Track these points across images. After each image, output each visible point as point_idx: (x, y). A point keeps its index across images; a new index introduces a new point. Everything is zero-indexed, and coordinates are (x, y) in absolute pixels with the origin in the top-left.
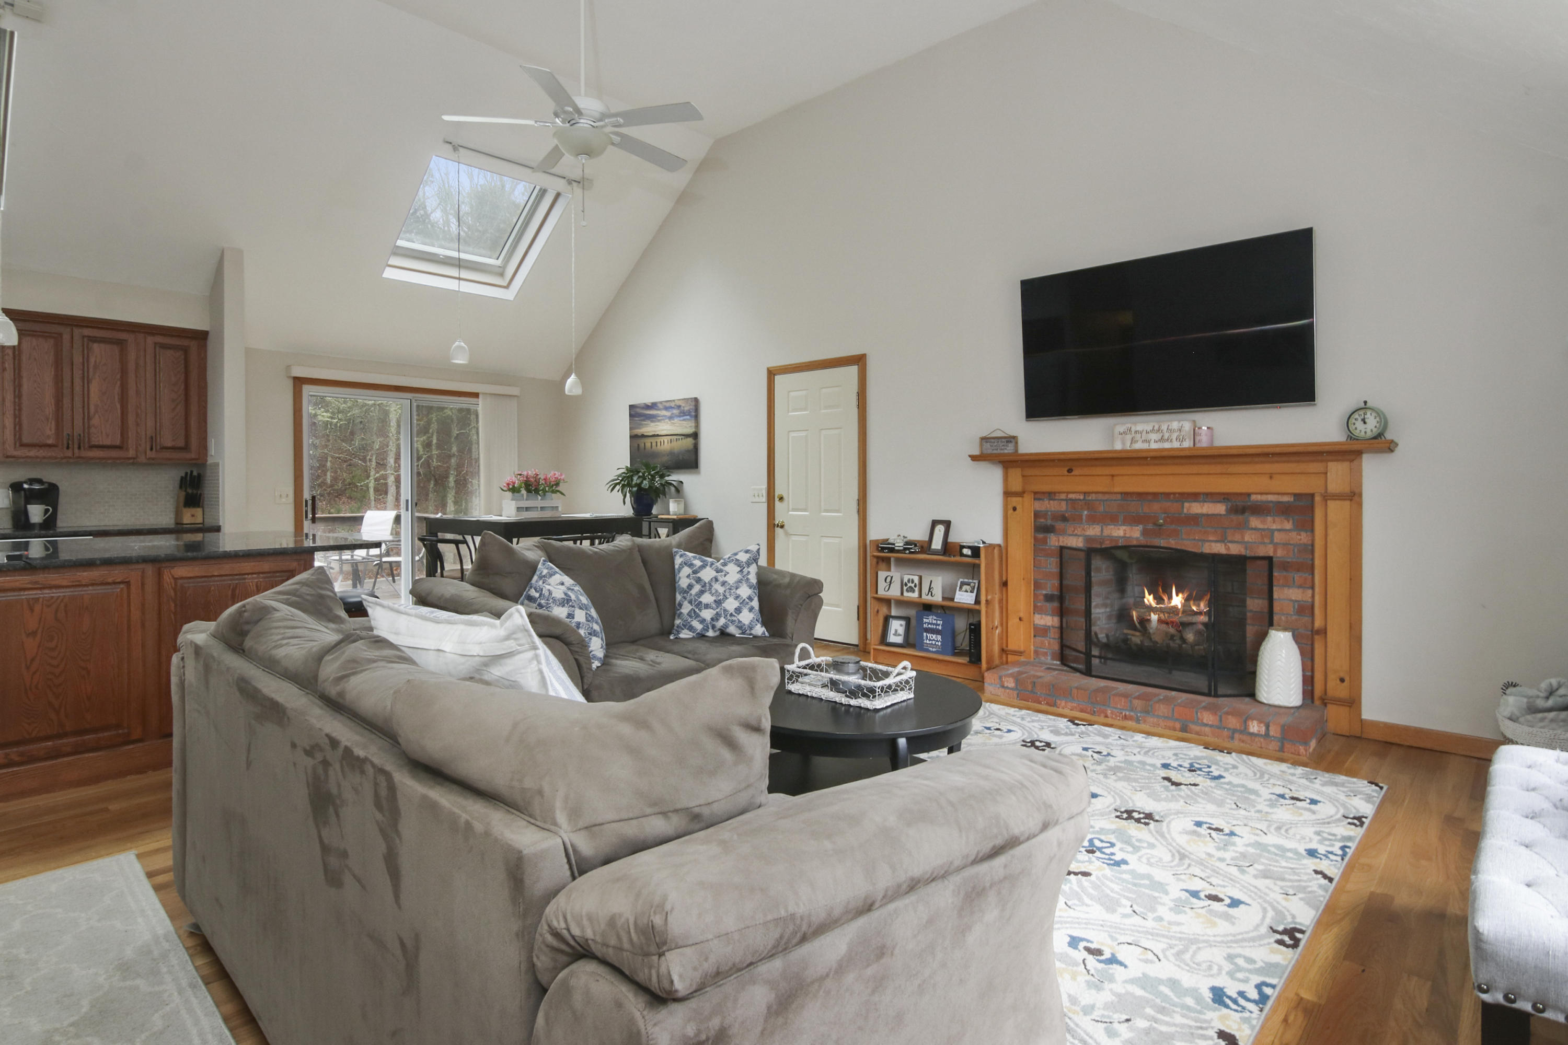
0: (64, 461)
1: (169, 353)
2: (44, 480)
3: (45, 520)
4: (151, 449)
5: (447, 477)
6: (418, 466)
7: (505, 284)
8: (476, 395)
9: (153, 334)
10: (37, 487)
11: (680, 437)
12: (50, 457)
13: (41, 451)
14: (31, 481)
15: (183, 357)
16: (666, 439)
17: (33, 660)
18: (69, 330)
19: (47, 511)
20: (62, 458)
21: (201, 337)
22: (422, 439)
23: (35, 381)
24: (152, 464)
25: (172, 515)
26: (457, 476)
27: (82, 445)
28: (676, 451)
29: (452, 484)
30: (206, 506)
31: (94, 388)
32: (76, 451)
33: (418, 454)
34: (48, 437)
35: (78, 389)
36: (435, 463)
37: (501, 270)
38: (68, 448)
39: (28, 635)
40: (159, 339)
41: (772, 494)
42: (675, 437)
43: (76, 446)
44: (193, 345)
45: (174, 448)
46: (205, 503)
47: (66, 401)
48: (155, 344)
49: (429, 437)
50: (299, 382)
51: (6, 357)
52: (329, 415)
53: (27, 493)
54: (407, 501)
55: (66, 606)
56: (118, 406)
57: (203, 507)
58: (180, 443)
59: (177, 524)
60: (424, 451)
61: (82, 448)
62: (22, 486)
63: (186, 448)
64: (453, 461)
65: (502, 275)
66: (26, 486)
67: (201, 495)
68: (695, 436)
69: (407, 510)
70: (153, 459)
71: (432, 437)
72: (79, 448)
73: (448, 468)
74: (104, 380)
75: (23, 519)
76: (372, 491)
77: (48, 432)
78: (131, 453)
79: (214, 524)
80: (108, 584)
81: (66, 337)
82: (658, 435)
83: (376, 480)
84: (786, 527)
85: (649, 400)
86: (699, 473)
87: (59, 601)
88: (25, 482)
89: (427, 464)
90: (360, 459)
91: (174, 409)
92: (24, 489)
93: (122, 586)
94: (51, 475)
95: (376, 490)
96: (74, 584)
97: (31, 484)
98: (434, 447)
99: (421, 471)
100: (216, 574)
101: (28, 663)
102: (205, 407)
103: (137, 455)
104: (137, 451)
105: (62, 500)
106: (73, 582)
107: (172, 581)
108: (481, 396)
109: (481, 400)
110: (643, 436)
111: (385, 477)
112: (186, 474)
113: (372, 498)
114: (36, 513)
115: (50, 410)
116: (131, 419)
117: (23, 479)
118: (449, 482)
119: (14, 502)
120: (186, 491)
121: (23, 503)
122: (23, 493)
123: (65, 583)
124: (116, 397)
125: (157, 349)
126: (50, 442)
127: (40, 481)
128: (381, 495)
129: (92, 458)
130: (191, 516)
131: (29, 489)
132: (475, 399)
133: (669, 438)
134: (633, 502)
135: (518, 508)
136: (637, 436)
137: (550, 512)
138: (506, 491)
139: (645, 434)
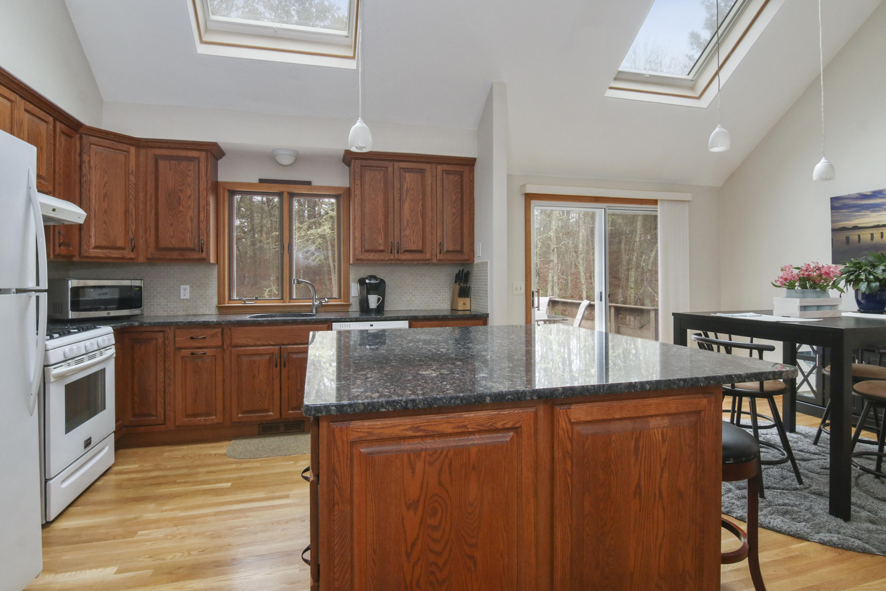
0: (389, 262)
1: (451, 177)
2: (378, 277)
3: (378, 306)
4: (440, 253)
7: (698, 96)
8: (655, 202)
9: (441, 164)
10: (373, 282)
12: (382, 260)
13: (376, 255)
14: (371, 277)
15: (459, 180)
17: (414, 544)
18: (392, 163)
19: (379, 299)
20: (388, 260)
21: (470, 163)
23: (373, 204)
24: (441, 263)
25: (449, 304)
27: (399, 250)
30: (472, 296)
31: (407, 206)
32: (396, 254)
34: (380, 244)
35: (397, 207)
37: (692, 83)
38: (391, 252)
39: (408, 508)
40: (446, 167)
43: (396, 251)
44: (466, 169)
45: (453, 251)
46: (472, 294)
47: (391, 216)
48: (443, 171)
50: (529, 197)
51: (357, 187)
53: (368, 286)
54: (601, 293)
55: (450, 465)
56: (421, 220)
57: (470, 298)
58: (458, 248)
59: (452, 310)
61: (399, 253)
62: (365, 281)
63: (461, 252)
65: (692, 88)
66: (367, 281)
67: (469, 287)
69: (601, 300)
70: (441, 260)
72: (398, 252)
74: (412, 201)
75: (365, 305)
77: (381, 241)
78: (428, 256)
79: (485, 312)
80: (497, 430)
81: (390, 169)
82: (884, 226)
85: (867, 189)
87: (443, 456)
88: (367, 278)
91: (454, 221)
92: (366, 283)
93: (511, 434)
94: (381, 273)
96: (459, 430)
97: (370, 280)
100: (617, 416)
101: (409, 550)
102: (473, 219)
103: (431, 258)
104: (431, 255)
105: (388, 291)
106: (459, 427)
107: (569, 427)
108: (659, 203)
109: (659, 207)
112: (460, 271)
114: (373, 301)
115: (381, 224)
116: (428, 229)
117: (365, 277)
119: (361, 293)
120: (459, 285)
121: (365, 293)
122: (365, 285)
123: (449, 429)
124: (419, 213)
125: (444, 174)
126: (381, 248)
127: (374, 277)
129: (405, 260)
130: (463, 304)
131: (369, 283)
132: (653, 206)
134: (860, 298)
135: (801, 306)
136: (844, 229)
137: (830, 311)
138: (780, 287)
139: (860, 226)
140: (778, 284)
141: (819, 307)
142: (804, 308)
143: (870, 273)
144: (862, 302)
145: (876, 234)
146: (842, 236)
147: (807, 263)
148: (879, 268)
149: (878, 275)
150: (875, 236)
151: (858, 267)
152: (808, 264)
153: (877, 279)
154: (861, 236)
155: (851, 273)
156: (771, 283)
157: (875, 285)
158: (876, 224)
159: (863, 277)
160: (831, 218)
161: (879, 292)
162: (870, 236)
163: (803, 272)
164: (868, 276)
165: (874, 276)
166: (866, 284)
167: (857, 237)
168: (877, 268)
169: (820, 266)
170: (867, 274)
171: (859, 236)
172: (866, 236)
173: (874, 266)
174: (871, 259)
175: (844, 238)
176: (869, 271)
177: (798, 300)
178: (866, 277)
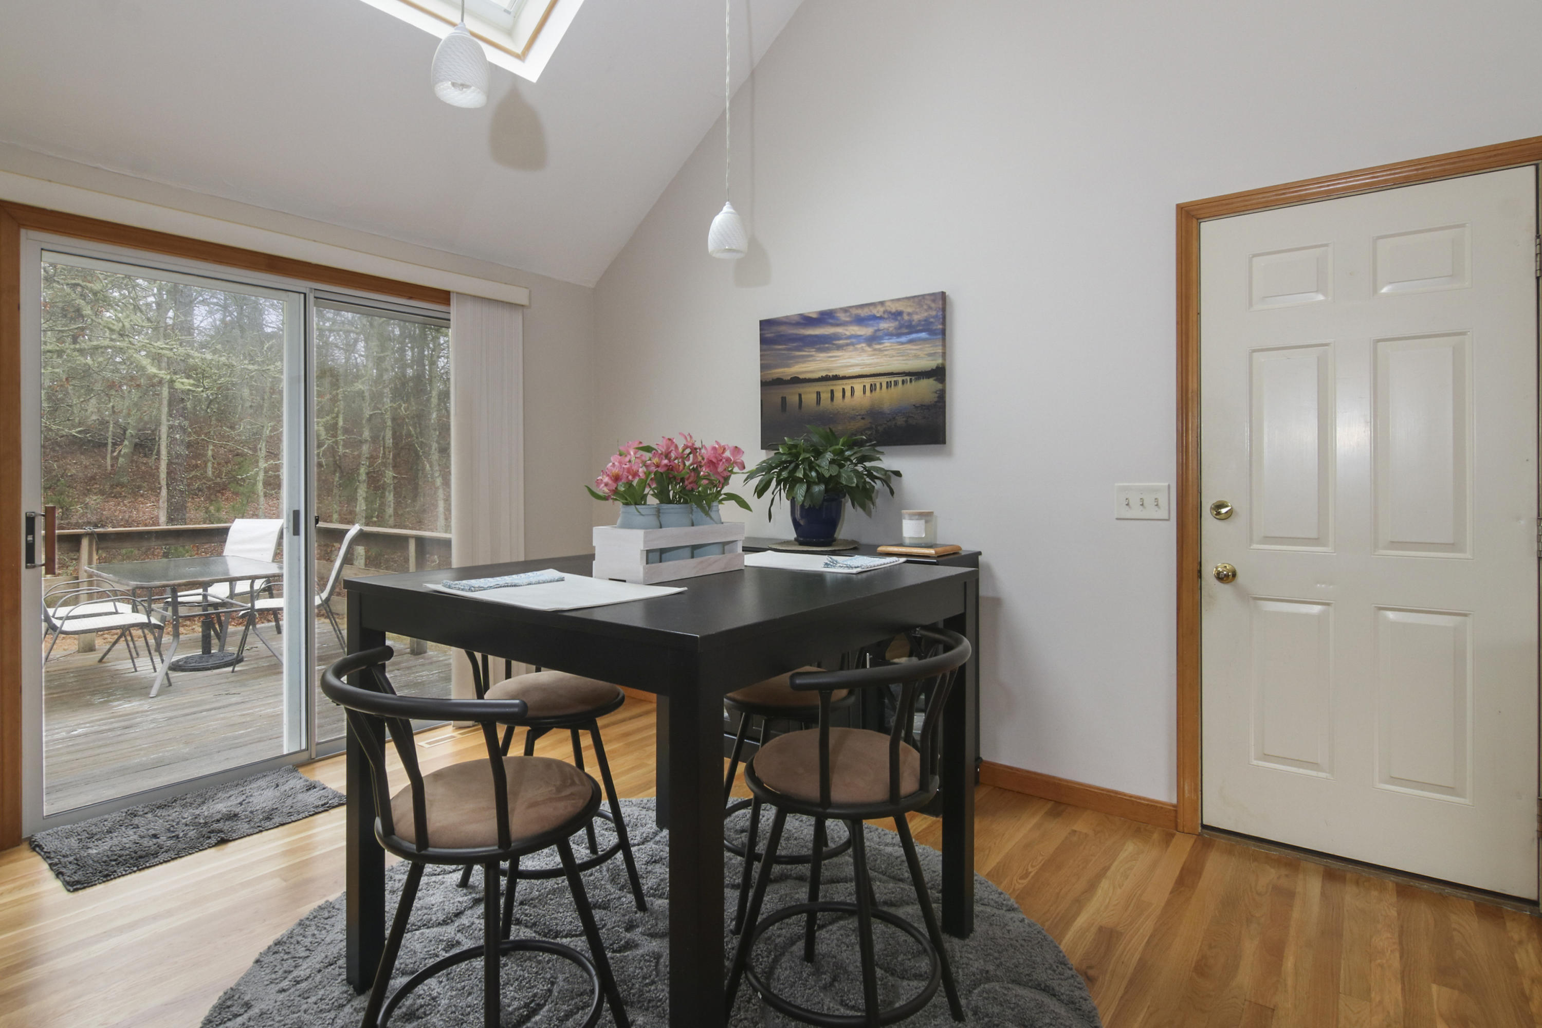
5: (358, 469)
6: (318, 454)
7: (519, 50)
8: (445, 297)
11: (900, 379)
16: (858, 386)
22: (324, 420)
26: (369, 467)
28: (886, 407)
29: (363, 477)
33: (318, 440)
36: (341, 450)
41: (1191, 500)
42: (884, 380)
49: (333, 418)
52: (192, 381)
54: (296, 513)
60: (327, 434)
64: (365, 448)
68: (939, 373)
71: (337, 417)
73: (359, 456)
76: (260, 486)
82: (836, 378)
83: (266, 471)
84: (1240, 578)
85: (811, 308)
86: (950, 454)
89: (333, 450)
90: (250, 449)
95: (266, 484)
98: (339, 432)
99: (323, 460)
108: (454, 300)
109: (454, 310)
110: (796, 381)
111: (277, 468)
113: (261, 494)
118: (358, 474)
128: (274, 489)
132: (442, 307)
133: (868, 382)
134: (798, 515)
135: (648, 552)
136: (779, 382)
137: (721, 556)
138: (606, 498)
139: (801, 377)
140: (603, 490)
141: (694, 550)
142: (656, 555)
143: (812, 468)
144: (802, 522)
145: (824, 392)
146: (777, 394)
147: (667, 437)
148: (824, 457)
149: (823, 470)
150: (822, 395)
151: (794, 453)
152: (669, 439)
153: (821, 478)
154: (803, 396)
155: (783, 465)
156: (586, 490)
157: (818, 489)
158: (824, 374)
159: (800, 474)
160: (761, 360)
161: (825, 504)
162: (815, 396)
163: (656, 460)
164: (808, 472)
165: (817, 471)
166: (805, 487)
167: (797, 398)
168: (822, 456)
169: (698, 445)
170: (807, 467)
171: (800, 395)
172: (809, 395)
173: (818, 454)
174: (815, 439)
175: (778, 400)
176: (811, 462)
177: (640, 533)
178: (805, 475)
